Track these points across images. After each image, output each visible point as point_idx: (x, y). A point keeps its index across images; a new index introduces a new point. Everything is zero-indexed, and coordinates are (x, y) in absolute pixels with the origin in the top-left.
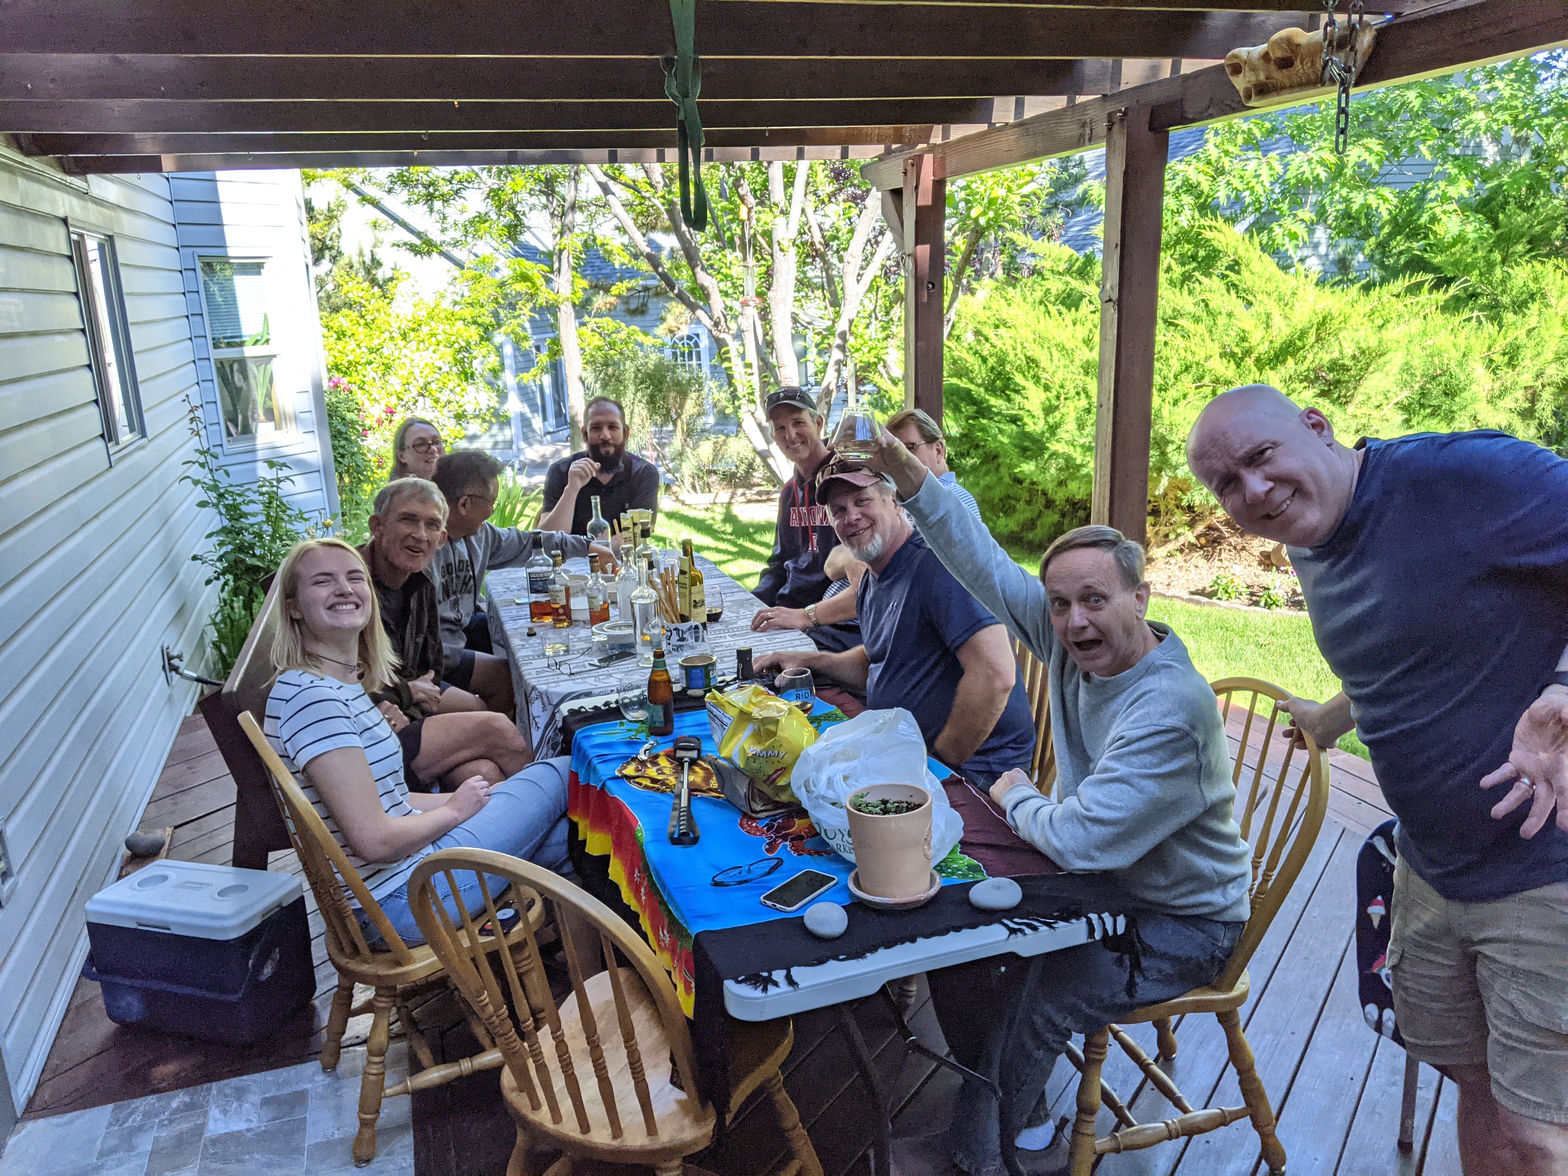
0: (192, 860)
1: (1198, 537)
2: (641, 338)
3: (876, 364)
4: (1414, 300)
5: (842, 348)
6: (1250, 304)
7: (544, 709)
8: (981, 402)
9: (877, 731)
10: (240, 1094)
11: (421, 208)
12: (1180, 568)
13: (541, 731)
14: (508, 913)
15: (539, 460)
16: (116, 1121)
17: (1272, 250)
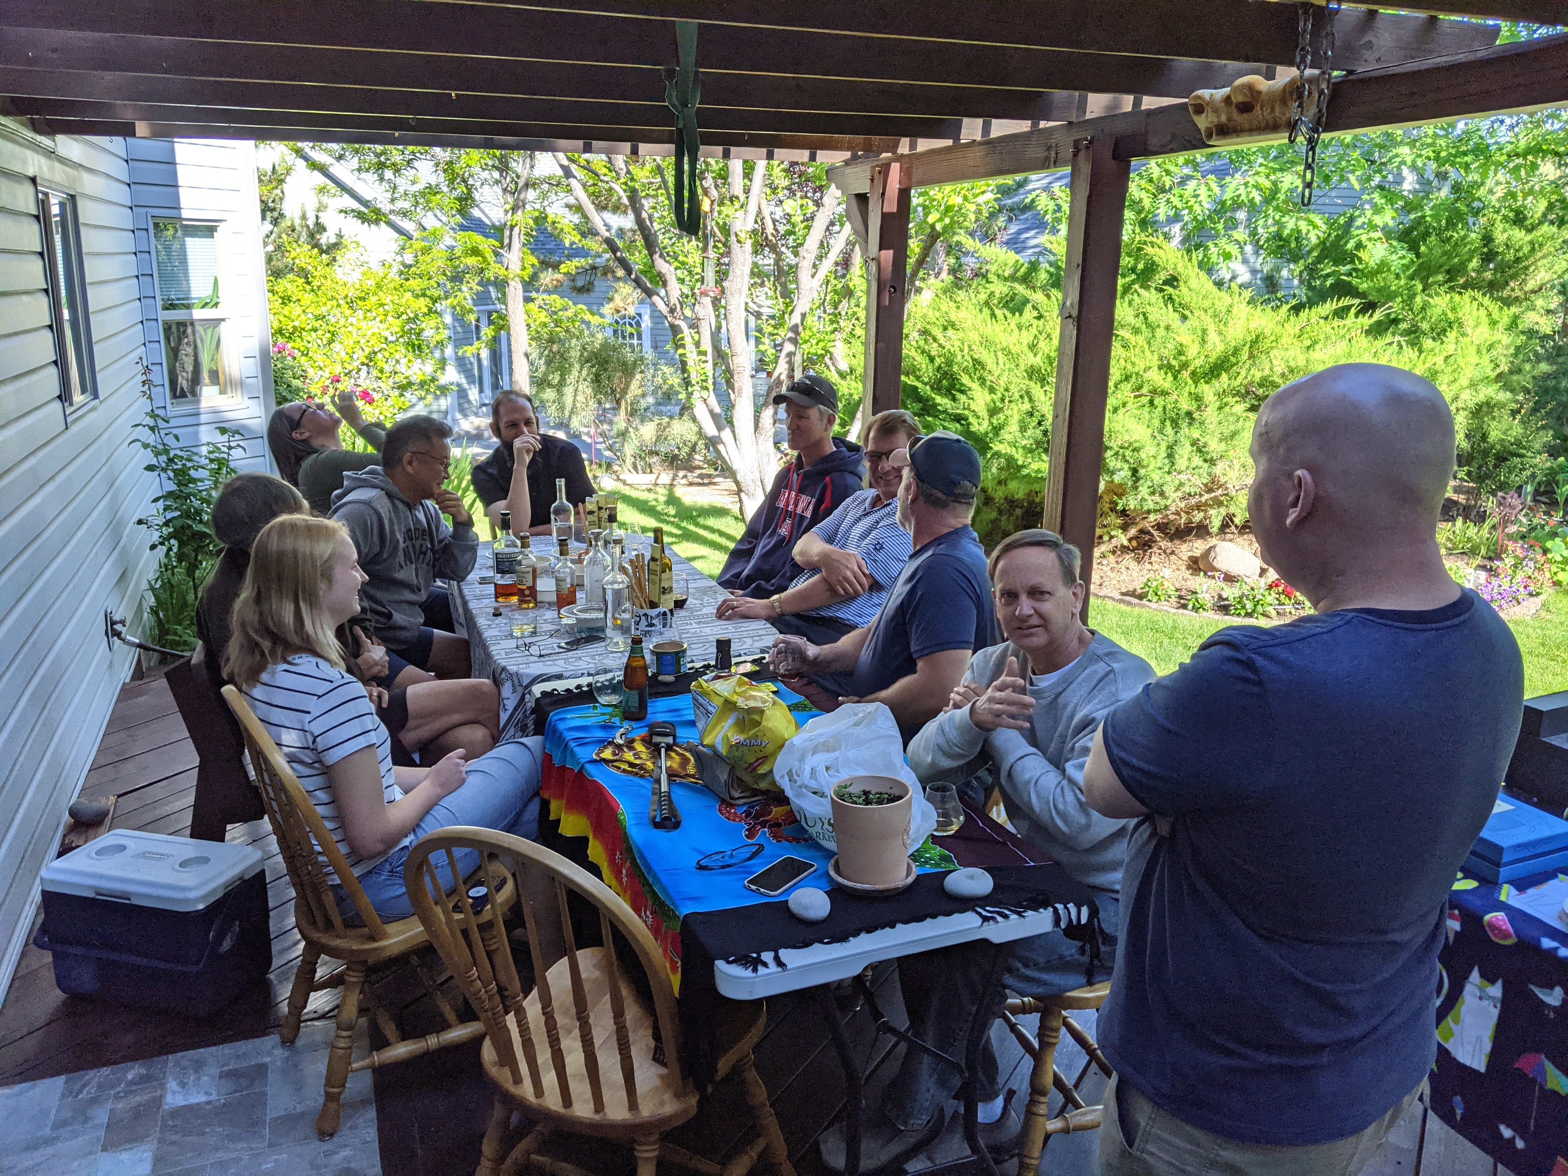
0: (138, 829)
1: (1130, 540)
2: (588, 317)
3: (823, 356)
4: (1341, 323)
5: (794, 341)
6: (1184, 318)
7: (514, 691)
8: (927, 400)
9: (856, 724)
10: (198, 1066)
11: (371, 177)
12: (1112, 569)
13: (509, 713)
14: (480, 891)
15: (474, 432)
16: (69, 1092)
17: (1206, 266)
